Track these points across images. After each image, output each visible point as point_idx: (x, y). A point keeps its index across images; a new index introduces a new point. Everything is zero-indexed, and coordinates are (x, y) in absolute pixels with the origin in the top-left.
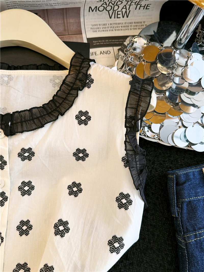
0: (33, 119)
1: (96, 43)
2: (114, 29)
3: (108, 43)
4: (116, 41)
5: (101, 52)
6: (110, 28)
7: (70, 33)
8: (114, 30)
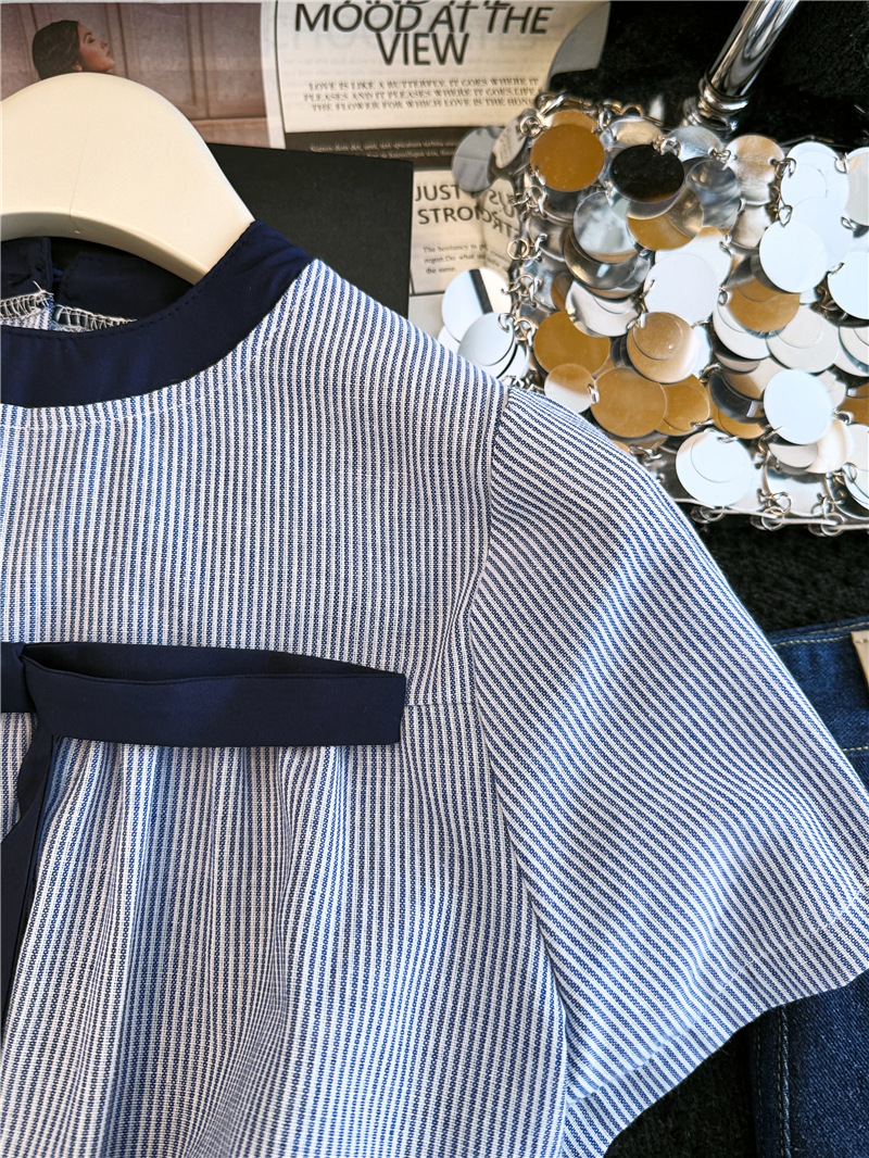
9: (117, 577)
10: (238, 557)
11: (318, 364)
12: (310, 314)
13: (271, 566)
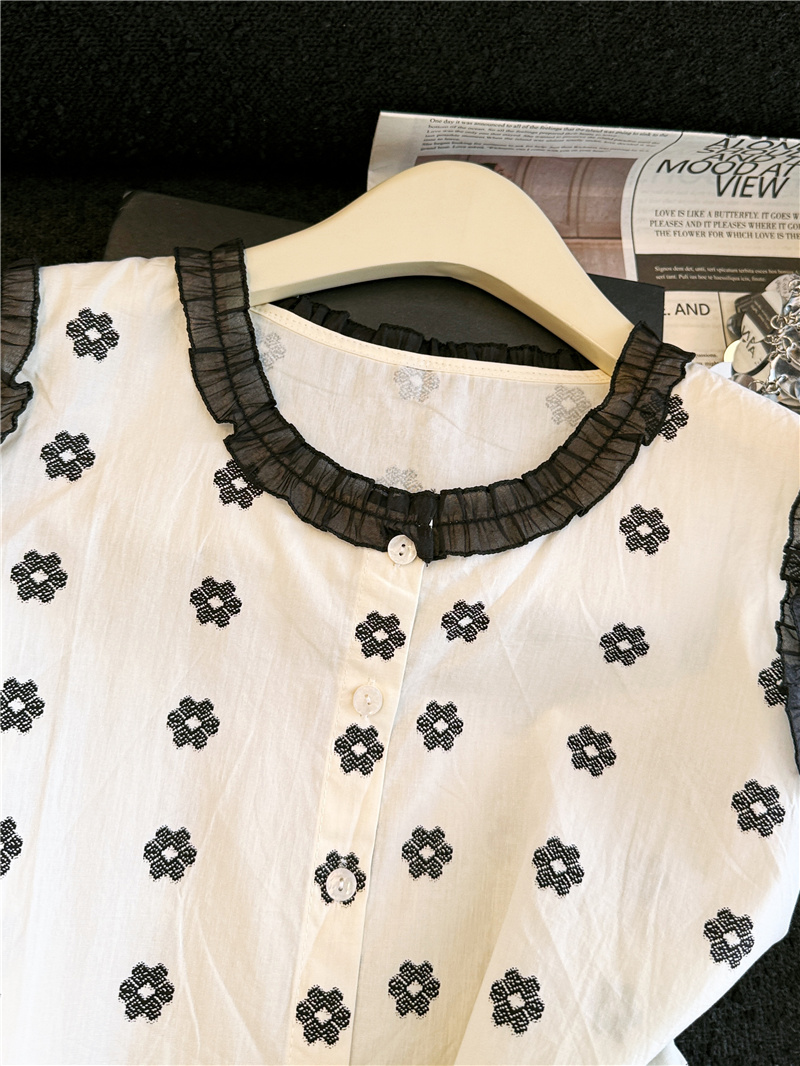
0: (497, 518)
1: (666, 273)
2: (725, 231)
3: (705, 278)
4: (729, 274)
5: (679, 305)
6: (712, 225)
7: (582, 234)
8: (725, 235)
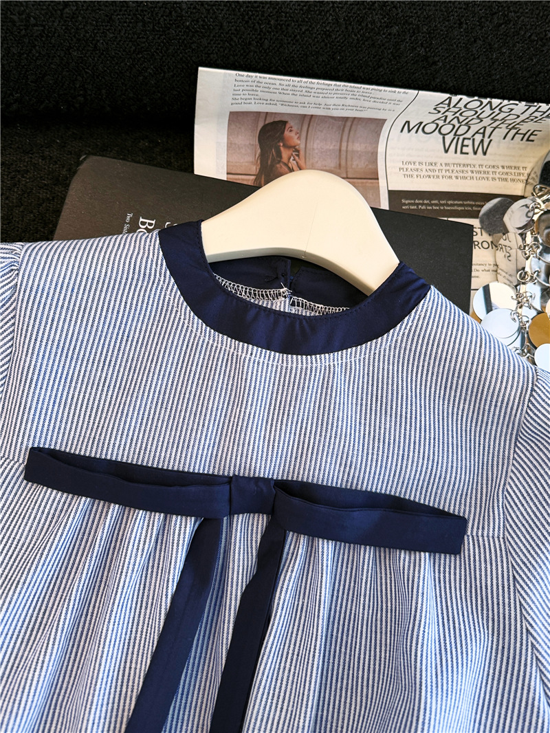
1: (409, 204)
2: (453, 175)
3: (438, 208)
4: (457, 205)
6: (444, 171)
7: (350, 176)
8: (454, 178)
9: (321, 448)
10: (381, 444)
11: (433, 345)
12: (430, 317)
13: (398, 450)
